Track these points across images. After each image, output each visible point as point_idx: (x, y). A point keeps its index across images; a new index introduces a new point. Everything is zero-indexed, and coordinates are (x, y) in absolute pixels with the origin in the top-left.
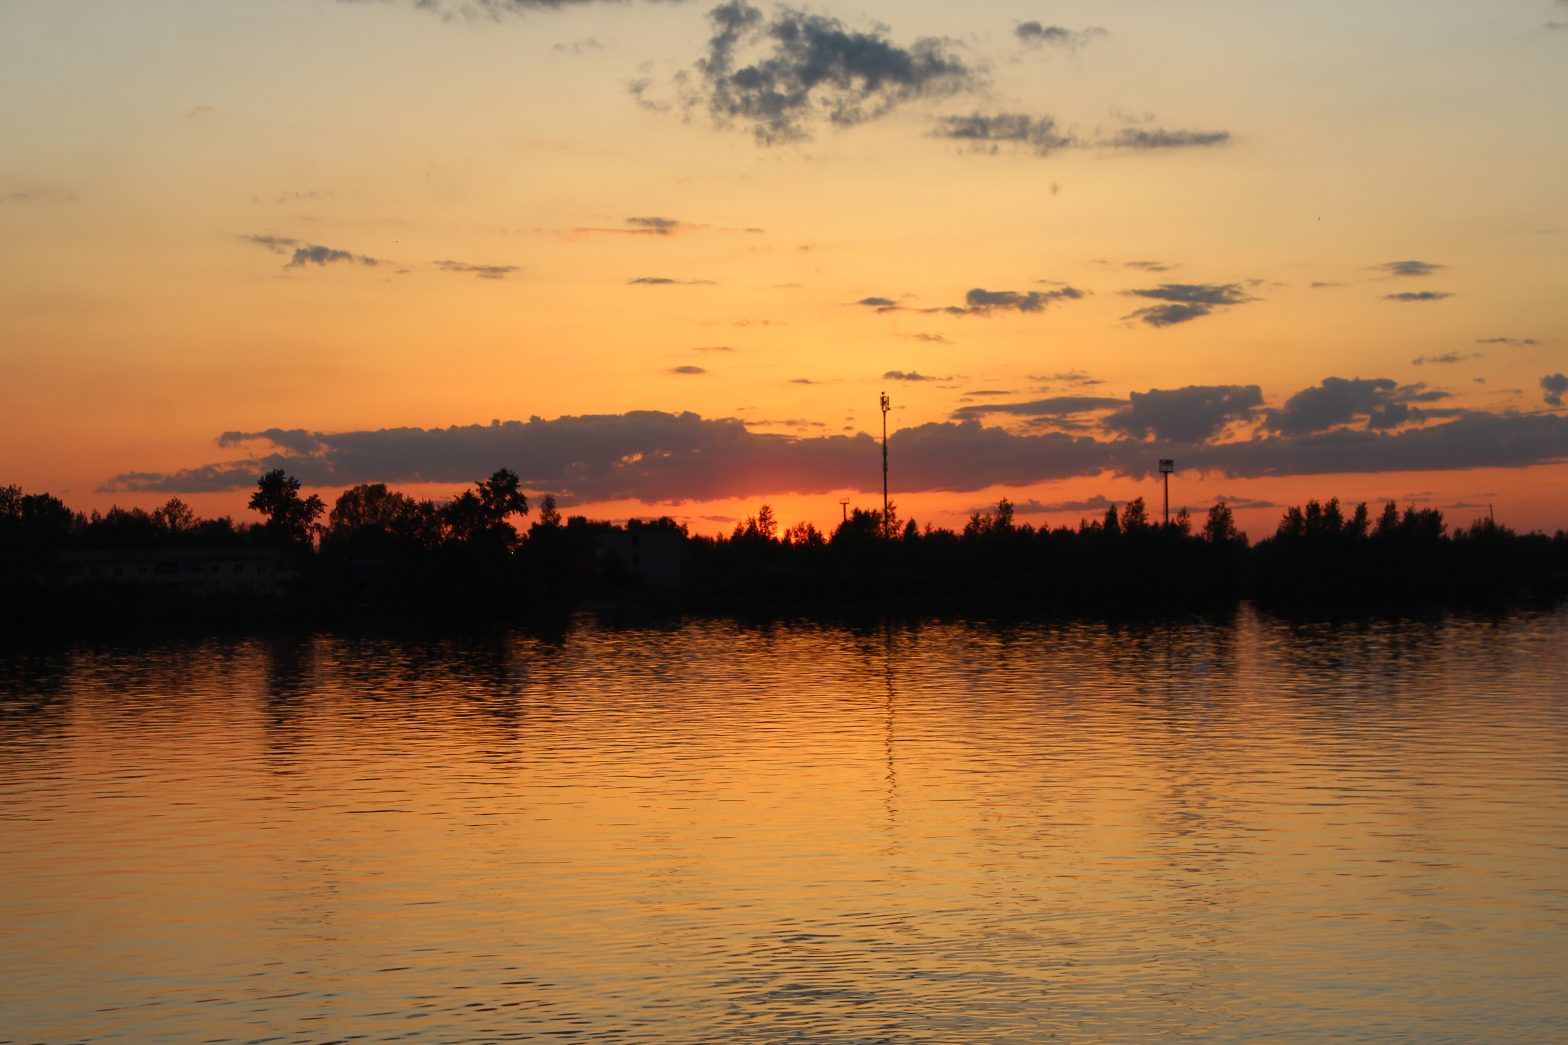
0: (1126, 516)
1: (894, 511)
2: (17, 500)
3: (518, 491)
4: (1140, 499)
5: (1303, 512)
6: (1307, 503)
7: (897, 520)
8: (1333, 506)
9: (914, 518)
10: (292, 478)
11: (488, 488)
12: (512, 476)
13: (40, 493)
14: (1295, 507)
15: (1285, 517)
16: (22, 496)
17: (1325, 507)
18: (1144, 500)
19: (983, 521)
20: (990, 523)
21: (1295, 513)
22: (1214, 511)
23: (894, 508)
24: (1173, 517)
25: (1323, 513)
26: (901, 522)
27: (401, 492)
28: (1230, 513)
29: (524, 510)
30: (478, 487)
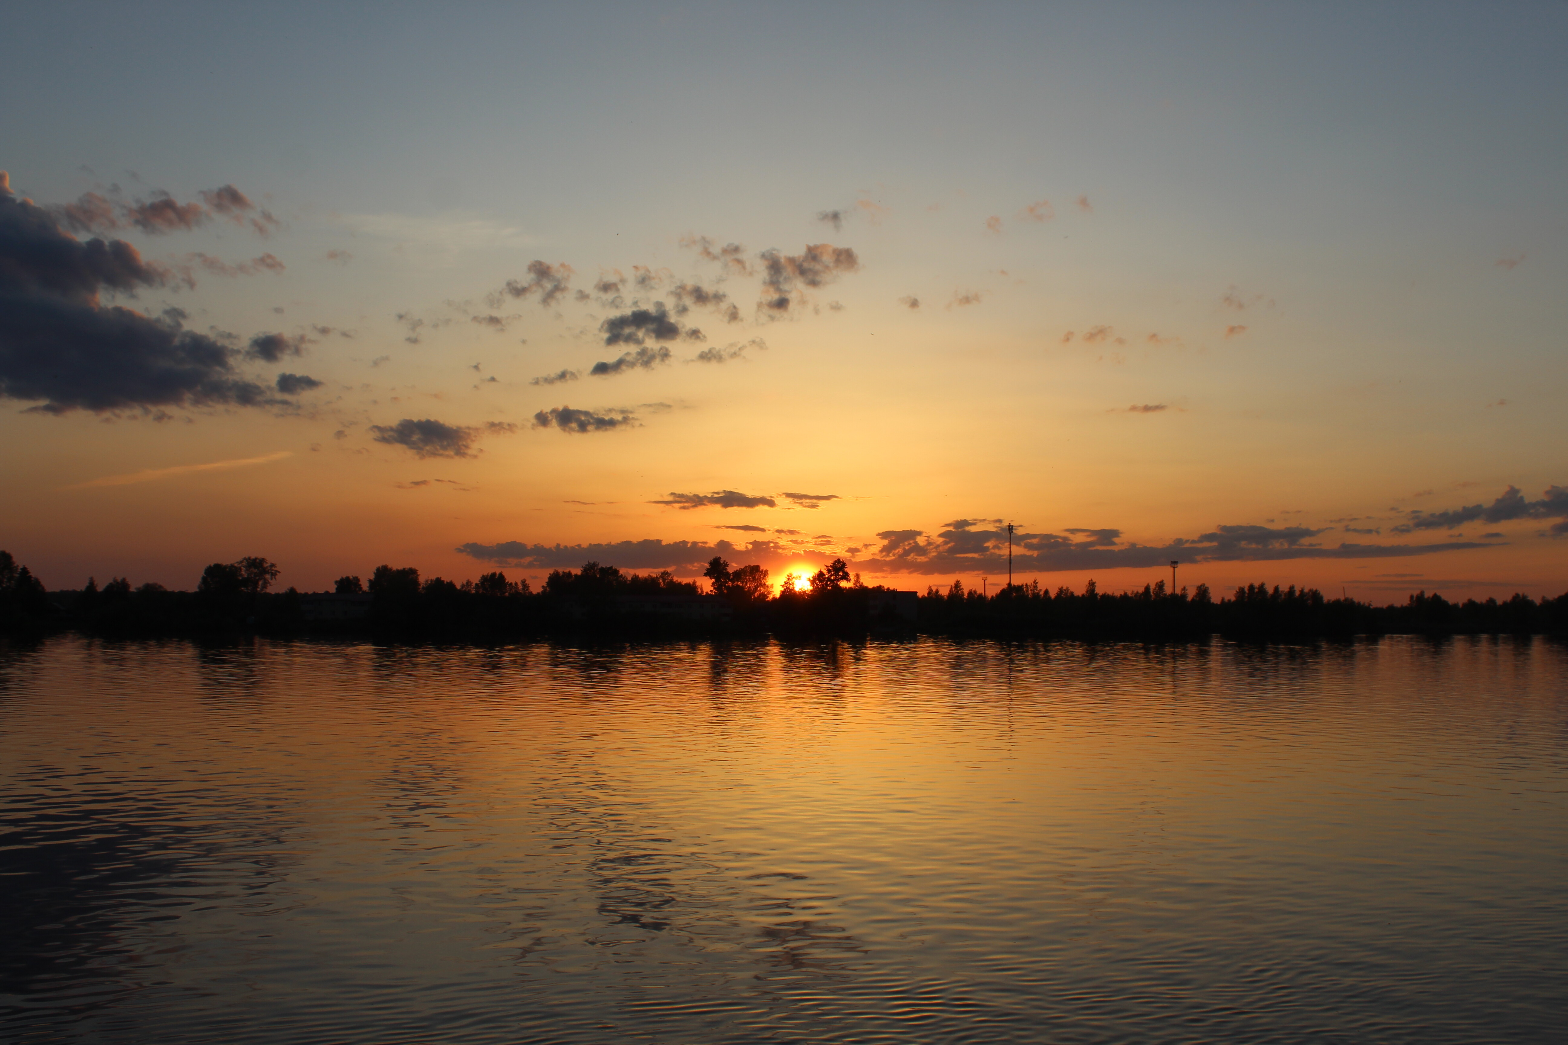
0: (1155, 589)
1: (1037, 584)
2: (597, 569)
3: (846, 570)
4: (1163, 581)
5: (1246, 590)
6: (1249, 585)
7: (1038, 589)
8: (1262, 586)
9: (1048, 588)
10: (725, 561)
11: (831, 568)
12: (843, 562)
13: (609, 566)
14: (1242, 586)
15: (1237, 591)
16: (599, 567)
17: (1258, 587)
18: (1165, 582)
19: (1065, 590)
20: (1068, 592)
21: (1242, 590)
22: (1199, 588)
23: (1037, 583)
24: (1178, 591)
25: (1256, 590)
26: (1041, 590)
27: (768, 569)
28: (1208, 589)
29: (849, 580)
30: (826, 568)
